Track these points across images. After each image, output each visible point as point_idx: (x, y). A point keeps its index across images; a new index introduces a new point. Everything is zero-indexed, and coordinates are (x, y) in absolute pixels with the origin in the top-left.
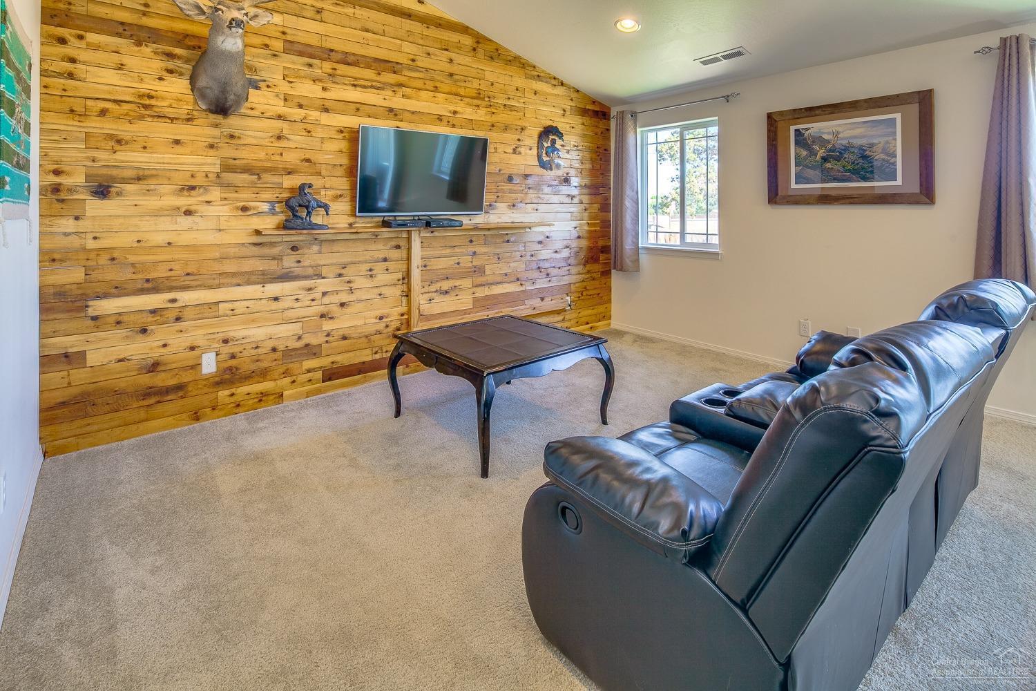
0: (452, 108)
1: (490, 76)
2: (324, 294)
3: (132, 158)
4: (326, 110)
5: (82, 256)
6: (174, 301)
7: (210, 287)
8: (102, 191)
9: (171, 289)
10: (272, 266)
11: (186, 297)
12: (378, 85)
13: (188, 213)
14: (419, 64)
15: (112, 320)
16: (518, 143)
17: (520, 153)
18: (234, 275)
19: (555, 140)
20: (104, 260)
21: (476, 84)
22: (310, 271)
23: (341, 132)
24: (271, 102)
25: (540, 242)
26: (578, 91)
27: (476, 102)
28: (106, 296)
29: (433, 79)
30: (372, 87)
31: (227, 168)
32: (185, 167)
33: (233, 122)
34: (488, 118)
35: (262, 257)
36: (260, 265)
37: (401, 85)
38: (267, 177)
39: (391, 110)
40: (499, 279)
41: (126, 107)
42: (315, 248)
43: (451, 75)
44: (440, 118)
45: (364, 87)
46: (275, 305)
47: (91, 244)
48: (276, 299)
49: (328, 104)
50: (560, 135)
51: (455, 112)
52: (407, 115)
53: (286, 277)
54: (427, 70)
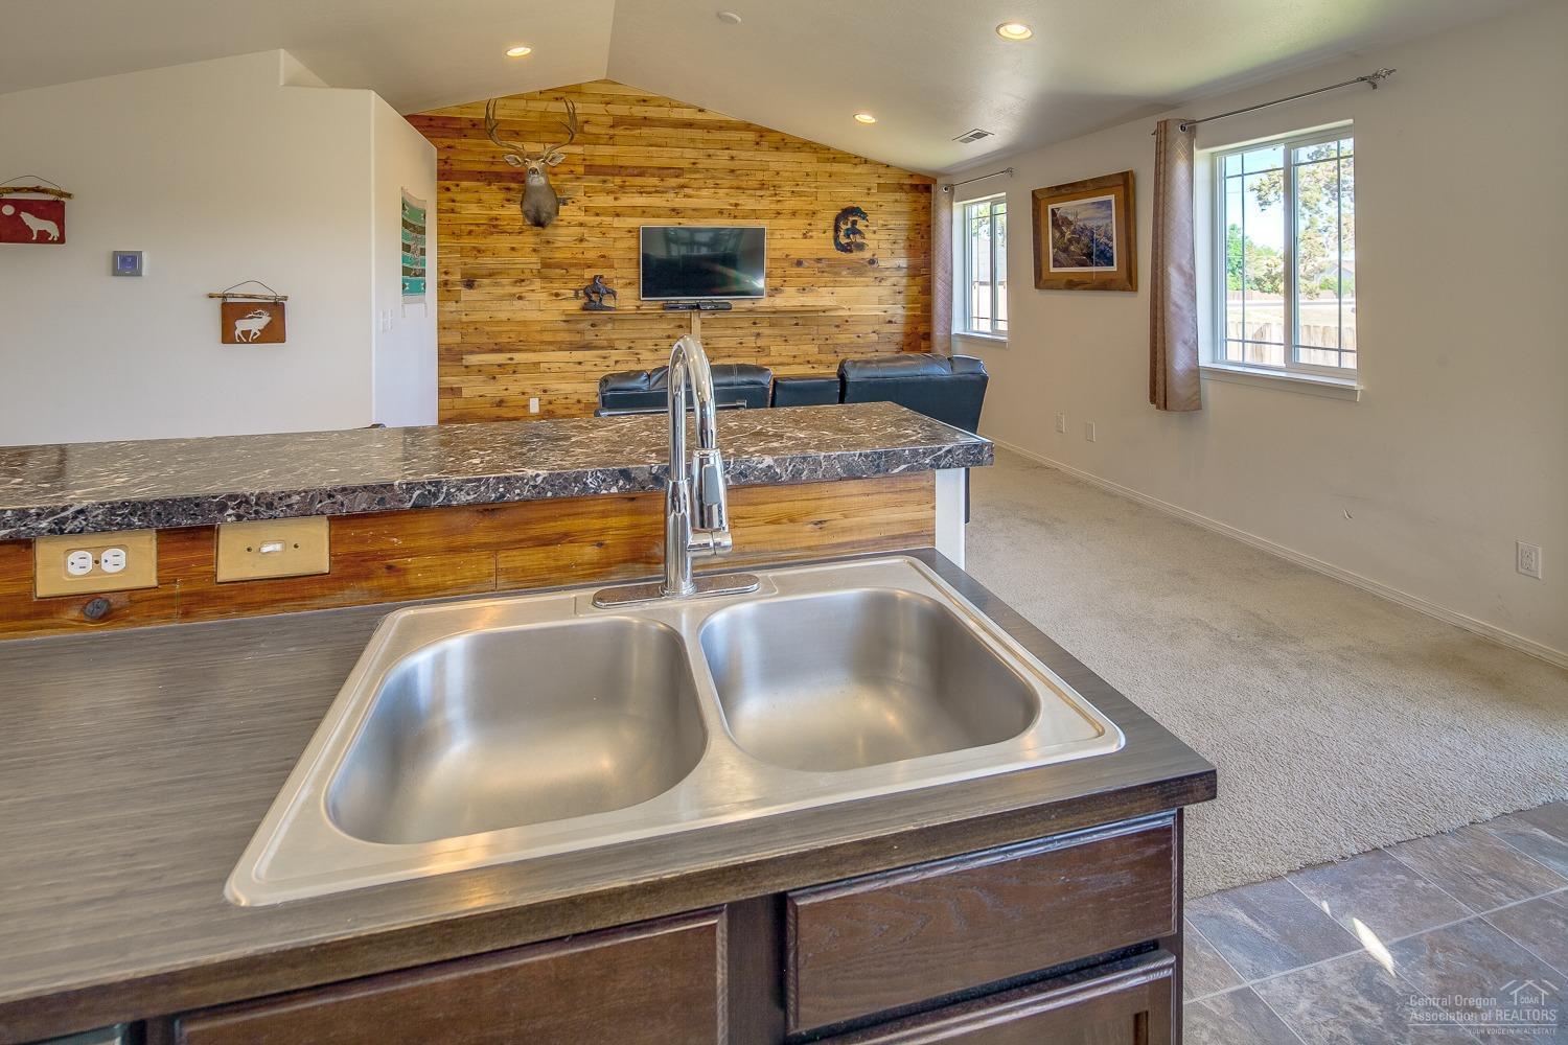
0: (733, 201)
1: (774, 166)
2: (616, 362)
3: (488, 261)
4: (618, 215)
5: (459, 326)
6: (511, 359)
7: (535, 351)
8: (470, 284)
9: (510, 351)
10: (576, 338)
11: (519, 357)
12: (662, 189)
13: (520, 298)
14: (700, 166)
15: (476, 369)
16: (809, 227)
17: (811, 237)
18: (550, 343)
19: (856, 221)
20: (471, 330)
21: (759, 176)
22: (605, 343)
23: (630, 232)
24: (575, 214)
25: (837, 326)
26: (888, 166)
27: (759, 193)
28: (472, 353)
29: (713, 178)
30: (656, 192)
31: (546, 265)
32: (518, 266)
33: (548, 230)
34: (774, 206)
35: (569, 331)
36: (567, 337)
37: (683, 187)
38: (572, 271)
39: (674, 210)
40: (786, 360)
41: (482, 228)
42: (610, 326)
43: (733, 171)
44: (721, 212)
45: (650, 193)
46: (579, 368)
47: (464, 319)
48: (580, 363)
49: (618, 210)
50: (864, 216)
51: (736, 205)
52: (691, 213)
53: (587, 347)
54: (707, 170)
